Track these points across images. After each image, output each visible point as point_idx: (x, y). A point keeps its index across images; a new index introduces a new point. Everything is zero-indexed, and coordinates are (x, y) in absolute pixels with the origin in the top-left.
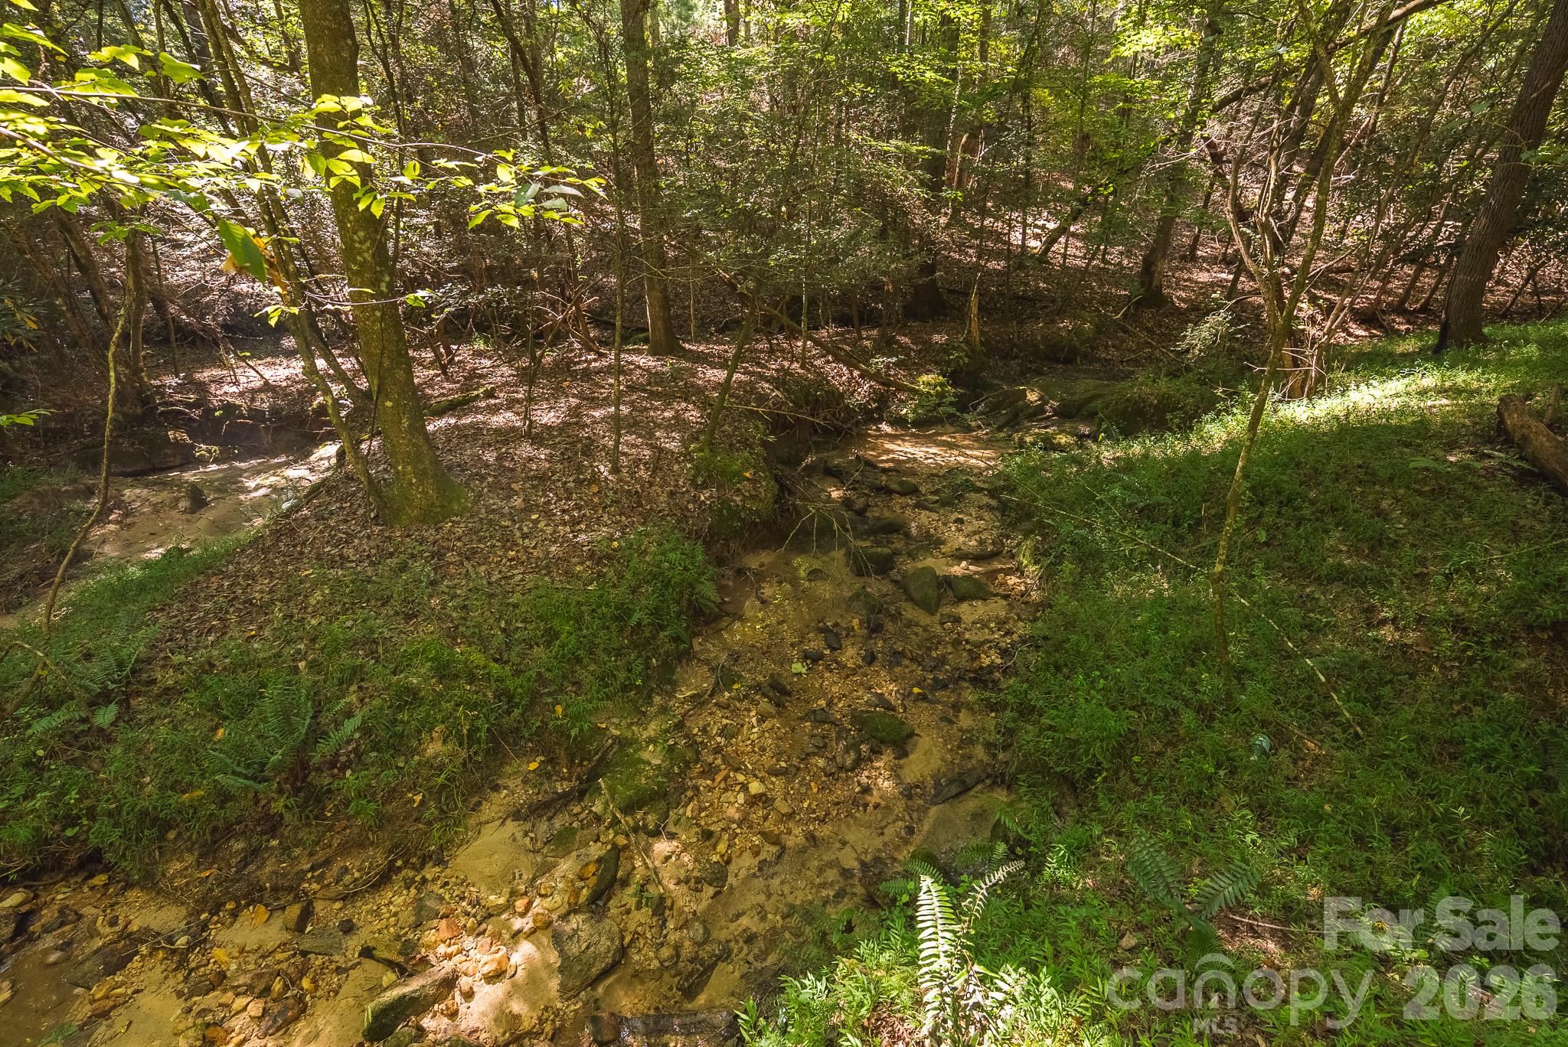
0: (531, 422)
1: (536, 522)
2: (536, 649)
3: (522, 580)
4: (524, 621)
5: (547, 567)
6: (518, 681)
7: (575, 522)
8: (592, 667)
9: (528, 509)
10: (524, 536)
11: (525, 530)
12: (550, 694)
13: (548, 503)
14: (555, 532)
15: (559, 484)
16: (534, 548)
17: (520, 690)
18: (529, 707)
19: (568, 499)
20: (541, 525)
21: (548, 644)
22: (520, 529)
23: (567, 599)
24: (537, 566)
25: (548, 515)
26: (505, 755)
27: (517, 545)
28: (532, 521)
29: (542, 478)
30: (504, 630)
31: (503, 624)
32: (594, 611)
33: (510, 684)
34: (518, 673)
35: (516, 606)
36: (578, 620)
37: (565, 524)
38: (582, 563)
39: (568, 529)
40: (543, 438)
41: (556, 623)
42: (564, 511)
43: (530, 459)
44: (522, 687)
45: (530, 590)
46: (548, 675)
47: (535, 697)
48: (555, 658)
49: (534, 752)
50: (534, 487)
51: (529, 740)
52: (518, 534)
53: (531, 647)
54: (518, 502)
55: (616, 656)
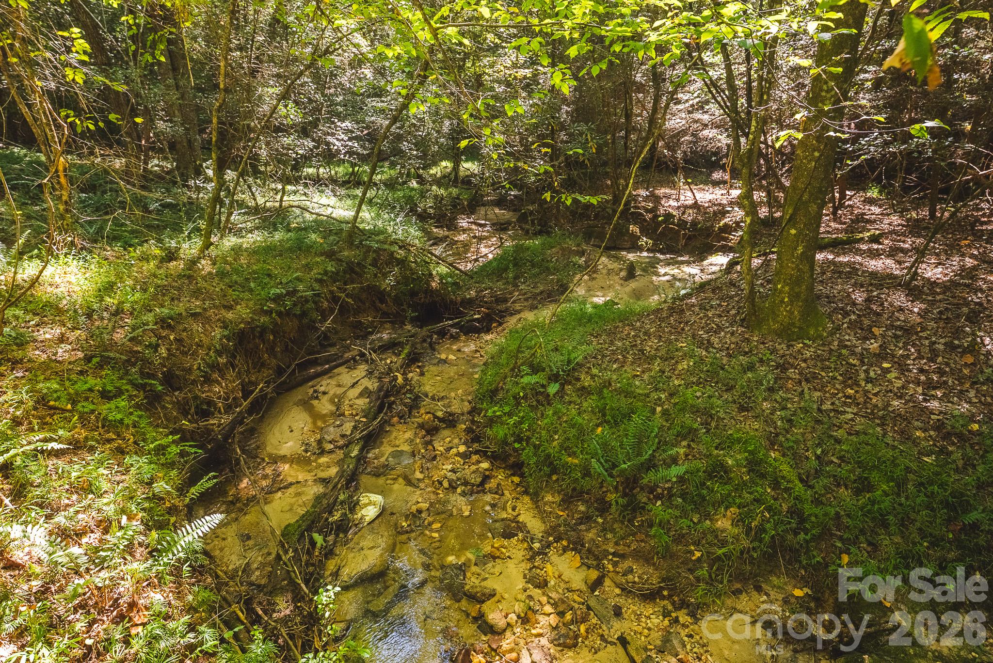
0: (916, 273)
1: (888, 371)
2: (842, 490)
3: (852, 420)
4: (841, 458)
5: (882, 418)
6: (817, 511)
7: (930, 385)
8: (897, 539)
9: (882, 355)
10: (868, 380)
11: (872, 374)
12: (841, 539)
13: (908, 357)
14: (903, 387)
15: (927, 342)
16: (876, 395)
17: (813, 519)
18: (817, 538)
19: (932, 360)
20: (891, 376)
21: (858, 492)
22: (867, 372)
23: (895, 458)
24: (872, 413)
25: (903, 369)
26: (778, 567)
27: (859, 386)
28: (882, 369)
29: (908, 331)
30: (818, 457)
31: (819, 452)
32: (922, 484)
33: (808, 509)
34: (817, 502)
35: (838, 441)
36: (900, 485)
37: (918, 383)
38: (925, 430)
39: (920, 390)
40: (921, 292)
41: (875, 476)
42: (921, 371)
43: (901, 309)
44: (816, 516)
45: (857, 433)
46: (845, 520)
47: (825, 534)
48: (862, 509)
49: (803, 582)
50: (896, 336)
51: (804, 568)
52: (863, 375)
53: (839, 485)
54: (874, 346)
55: (931, 543)
